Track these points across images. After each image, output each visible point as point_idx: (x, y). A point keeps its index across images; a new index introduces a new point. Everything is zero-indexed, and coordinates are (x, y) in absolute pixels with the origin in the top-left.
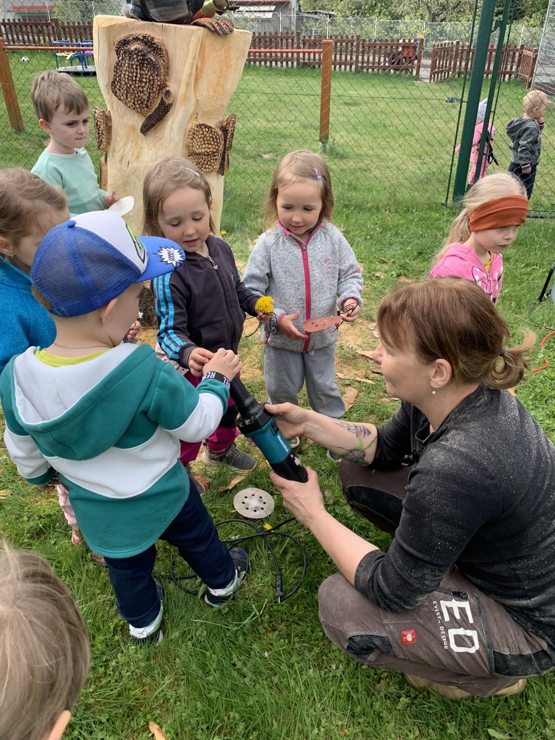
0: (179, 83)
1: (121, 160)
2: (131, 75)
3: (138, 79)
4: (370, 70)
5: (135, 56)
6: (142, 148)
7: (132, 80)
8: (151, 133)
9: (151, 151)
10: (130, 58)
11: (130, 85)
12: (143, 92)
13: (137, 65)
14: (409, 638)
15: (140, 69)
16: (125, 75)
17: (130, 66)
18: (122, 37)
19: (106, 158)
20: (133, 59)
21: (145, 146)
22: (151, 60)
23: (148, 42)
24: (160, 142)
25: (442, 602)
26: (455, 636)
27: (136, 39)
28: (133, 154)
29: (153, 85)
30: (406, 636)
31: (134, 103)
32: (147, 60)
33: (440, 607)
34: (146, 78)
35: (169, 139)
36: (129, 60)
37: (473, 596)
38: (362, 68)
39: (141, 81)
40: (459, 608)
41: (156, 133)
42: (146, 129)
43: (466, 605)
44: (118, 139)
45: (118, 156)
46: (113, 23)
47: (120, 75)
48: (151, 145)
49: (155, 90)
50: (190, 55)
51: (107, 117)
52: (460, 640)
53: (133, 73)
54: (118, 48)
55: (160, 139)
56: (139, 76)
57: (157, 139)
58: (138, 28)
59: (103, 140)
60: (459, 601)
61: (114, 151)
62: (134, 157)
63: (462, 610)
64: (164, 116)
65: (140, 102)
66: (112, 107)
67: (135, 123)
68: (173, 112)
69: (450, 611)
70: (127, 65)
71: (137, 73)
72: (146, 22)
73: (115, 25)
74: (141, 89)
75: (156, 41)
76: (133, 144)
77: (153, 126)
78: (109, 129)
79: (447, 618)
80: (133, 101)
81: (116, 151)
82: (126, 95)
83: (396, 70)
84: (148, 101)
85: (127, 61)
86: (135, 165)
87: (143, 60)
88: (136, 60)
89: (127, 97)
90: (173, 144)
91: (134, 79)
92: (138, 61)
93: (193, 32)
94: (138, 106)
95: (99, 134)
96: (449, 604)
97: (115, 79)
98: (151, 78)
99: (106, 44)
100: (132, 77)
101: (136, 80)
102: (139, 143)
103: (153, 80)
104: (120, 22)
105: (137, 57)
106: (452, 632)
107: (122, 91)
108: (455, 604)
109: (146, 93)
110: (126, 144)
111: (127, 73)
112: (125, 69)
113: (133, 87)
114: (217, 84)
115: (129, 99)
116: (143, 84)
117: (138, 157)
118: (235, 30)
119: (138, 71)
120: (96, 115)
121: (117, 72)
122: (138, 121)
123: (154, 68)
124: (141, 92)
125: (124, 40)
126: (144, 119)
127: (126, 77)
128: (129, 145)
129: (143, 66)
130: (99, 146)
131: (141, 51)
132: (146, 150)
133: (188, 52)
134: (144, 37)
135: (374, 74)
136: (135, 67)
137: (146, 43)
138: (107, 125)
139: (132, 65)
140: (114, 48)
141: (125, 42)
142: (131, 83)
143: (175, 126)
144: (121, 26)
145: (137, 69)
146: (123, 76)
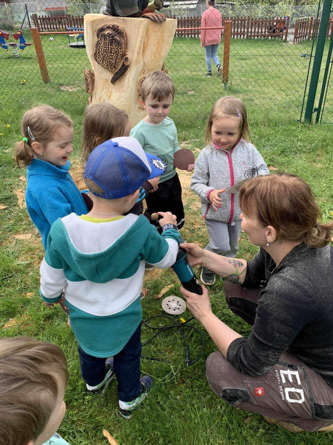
0: (133, 52)
1: (100, 99)
2: (105, 49)
3: (109, 51)
4: (256, 37)
5: (107, 38)
6: (112, 92)
7: (106, 52)
8: (117, 83)
9: (117, 94)
10: (105, 39)
11: (105, 55)
12: (112, 59)
13: (109, 43)
14: (260, 392)
15: (111, 45)
16: (102, 49)
18: (100, 26)
19: (91, 98)
20: (107, 40)
21: (114, 91)
22: (117, 40)
23: (115, 29)
24: (122, 88)
25: (281, 371)
26: (289, 392)
27: (109, 27)
28: (107, 96)
29: (118, 54)
30: (258, 391)
31: (107, 66)
32: (114, 39)
33: (279, 374)
34: (114, 51)
35: (127, 86)
36: (104, 40)
37: (301, 368)
38: (251, 36)
39: (111, 52)
40: (292, 375)
41: (120, 83)
42: (114, 81)
43: (296, 373)
44: (98, 87)
45: (98, 97)
46: (95, 19)
47: (99, 49)
48: (117, 90)
49: (119, 57)
50: (140, 35)
51: (92, 74)
52: (292, 395)
53: (106, 48)
54: (98, 33)
55: (122, 86)
56: (110, 49)
57: (120, 86)
58: (110, 21)
59: (90, 88)
60: (292, 370)
61: (96, 94)
62: (107, 97)
63: (294, 377)
64: (125, 72)
65: (110, 65)
66: (95, 68)
67: (108, 77)
68: (130, 69)
69: (286, 376)
70: (103, 43)
71: (109, 48)
72: (114, 17)
73: (97, 19)
74: (111, 57)
75: (120, 28)
76: (107, 90)
77: (118, 79)
78: (93, 81)
79: (284, 381)
80: (106, 64)
81: (97, 94)
82: (103, 61)
83: (271, 37)
84: (115, 64)
85: (103, 41)
87: (112, 40)
88: (108, 40)
89: (103, 62)
90: (130, 89)
91: (107, 51)
92: (109, 40)
93: (141, 22)
94: (109, 67)
95: (87, 84)
96: (286, 372)
97: (96, 52)
98: (117, 50)
99: (91, 32)
100: (106, 50)
101: (108, 52)
102: (110, 89)
103: (118, 51)
104: (99, 18)
105: (109, 38)
106: (287, 390)
107: (100, 59)
108: (289, 373)
109: (114, 59)
110: (103, 90)
111: (103, 48)
112: (102, 45)
113: (106, 56)
114: (156, 52)
115: (104, 63)
116: (113, 54)
117: (109, 97)
118: (167, 19)
119: (110, 47)
120: (86, 73)
121: (97, 48)
122: (109, 76)
123: (119, 44)
124: (111, 59)
125: (102, 28)
126: (113, 75)
127: (103, 50)
128: (105, 90)
129: (112, 43)
130: (87, 91)
131: (111, 34)
132: (114, 93)
133: (139, 34)
134: (113, 26)
135: (258, 40)
136: (107, 44)
137: (114, 30)
138: (92, 79)
139: (106, 43)
140: (96, 33)
141: (102, 30)
142: (105, 54)
143: (131, 78)
144: (100, 20)
145: (109, 45)
146: (100, 50)
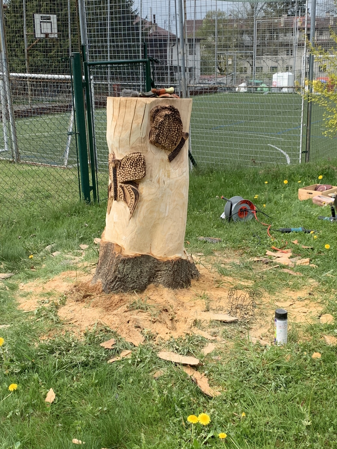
1: (158, 182)
6: (169, 171)
17: (169, 123)
24: (182, 164)
35: (186, 160)
44: (153, 169)
45: (155, 179)
48: (176, 167)
62: (166, 177)
67: (164, 157)
81: (154, 176)
86: (168, 181)
102: (167, 168)
110: (159, 170)
117: (169, 176)
132: (172, 171)
